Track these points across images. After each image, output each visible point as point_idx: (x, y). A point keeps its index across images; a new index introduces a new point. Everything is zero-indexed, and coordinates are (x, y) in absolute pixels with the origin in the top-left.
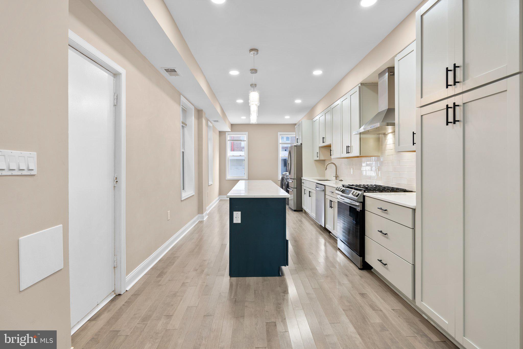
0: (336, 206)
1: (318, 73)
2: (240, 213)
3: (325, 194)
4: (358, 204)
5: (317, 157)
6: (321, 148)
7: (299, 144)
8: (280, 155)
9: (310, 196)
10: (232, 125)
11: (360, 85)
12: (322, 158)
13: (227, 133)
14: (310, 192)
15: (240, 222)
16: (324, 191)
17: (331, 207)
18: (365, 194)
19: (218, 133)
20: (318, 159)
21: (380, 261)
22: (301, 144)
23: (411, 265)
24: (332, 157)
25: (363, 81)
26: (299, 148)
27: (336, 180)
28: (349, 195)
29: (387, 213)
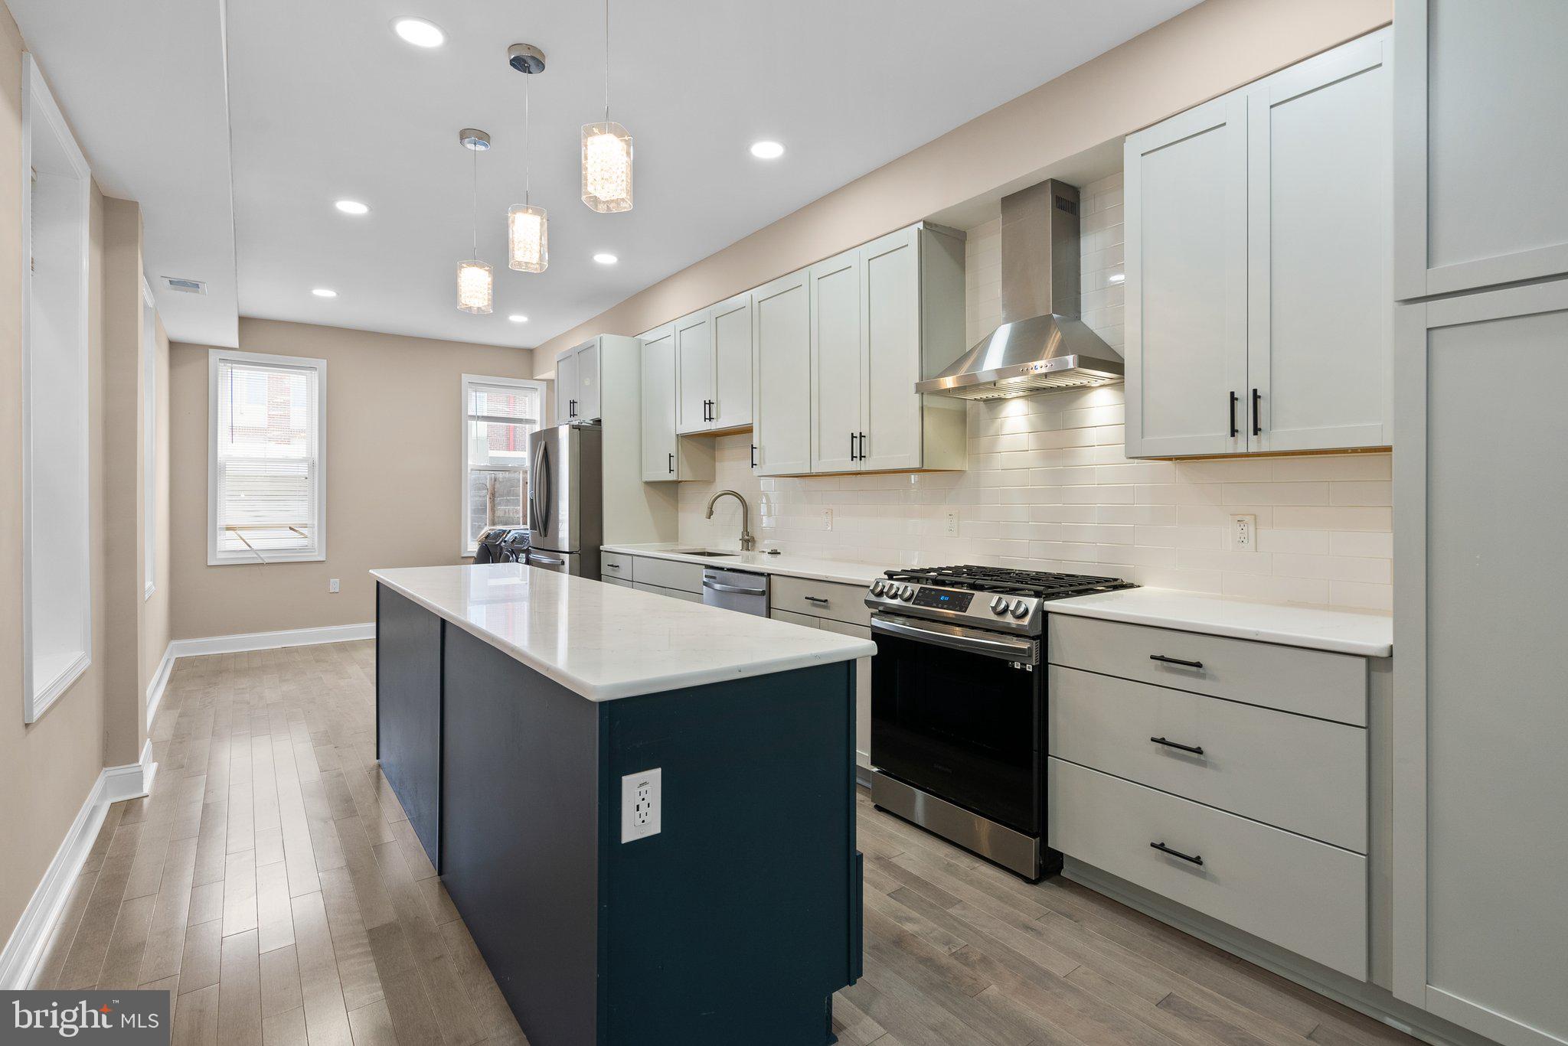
1: (767, 150)
3: (769, 609)
4: (1024, 645)
5: (670, 470)
6: (684, 438)
7: (586, 420)
8: (470, 462)
10: (245, 322)
11: (921, 225)
12: (688, 476)
13: (213, 356)
16: (765, 594)
18: (1051, 605)
19: (165, 347)
20: (672, 477)
21: (1161, 847)
22: (598, 422)
23: (1364, 857)
24: (758, 471)
25: (934, 214)
26: (590, 437)
27: (745, 552)
28: (965, 612)
29: (1203, 676)
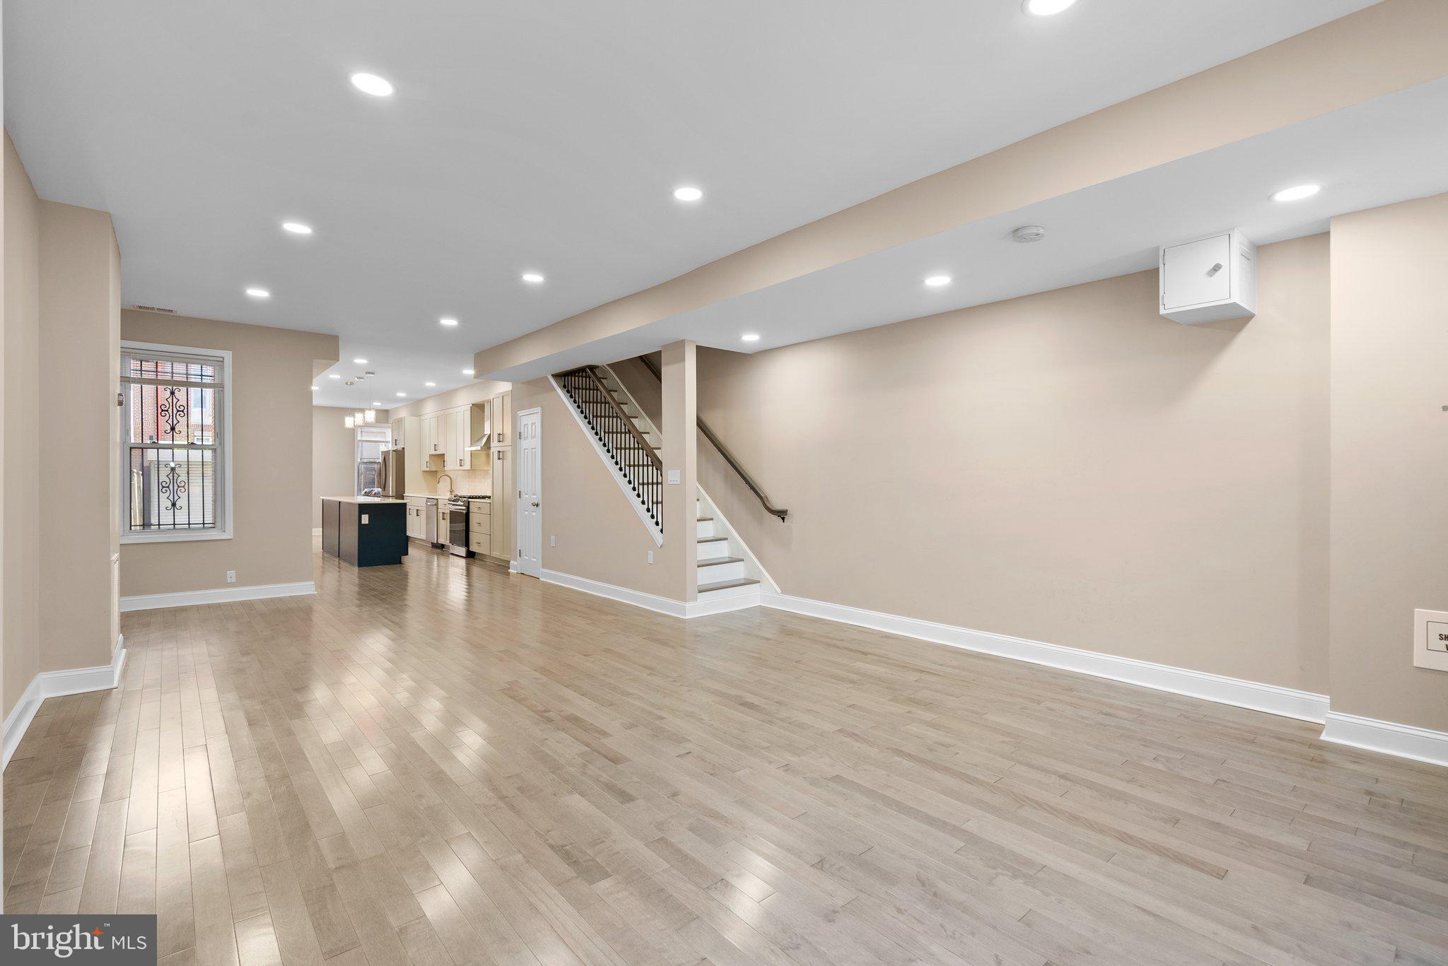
0: (448, 517)
2: (367, 516)
3: (438, 508)
5: (426, 468)
6: (431, 456)
7: (399, 447)
9: (417, 515)
11: (471, 405)
12: (434, 469)
14: (417, 510)
15: (367, 523)
16: (437, 505)
17: (444, 519)
20: (428, 469)
22: (403, 449)
24: (446, 469)
25: (474, 403)
26: (400, 455)
27: (450, 495)
